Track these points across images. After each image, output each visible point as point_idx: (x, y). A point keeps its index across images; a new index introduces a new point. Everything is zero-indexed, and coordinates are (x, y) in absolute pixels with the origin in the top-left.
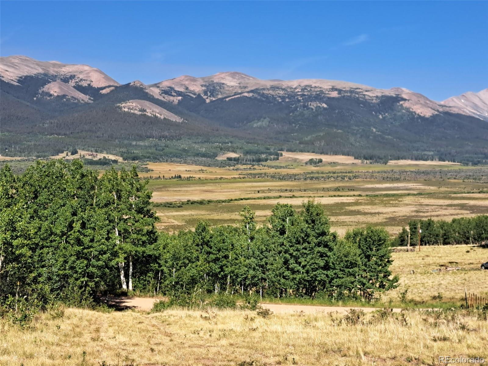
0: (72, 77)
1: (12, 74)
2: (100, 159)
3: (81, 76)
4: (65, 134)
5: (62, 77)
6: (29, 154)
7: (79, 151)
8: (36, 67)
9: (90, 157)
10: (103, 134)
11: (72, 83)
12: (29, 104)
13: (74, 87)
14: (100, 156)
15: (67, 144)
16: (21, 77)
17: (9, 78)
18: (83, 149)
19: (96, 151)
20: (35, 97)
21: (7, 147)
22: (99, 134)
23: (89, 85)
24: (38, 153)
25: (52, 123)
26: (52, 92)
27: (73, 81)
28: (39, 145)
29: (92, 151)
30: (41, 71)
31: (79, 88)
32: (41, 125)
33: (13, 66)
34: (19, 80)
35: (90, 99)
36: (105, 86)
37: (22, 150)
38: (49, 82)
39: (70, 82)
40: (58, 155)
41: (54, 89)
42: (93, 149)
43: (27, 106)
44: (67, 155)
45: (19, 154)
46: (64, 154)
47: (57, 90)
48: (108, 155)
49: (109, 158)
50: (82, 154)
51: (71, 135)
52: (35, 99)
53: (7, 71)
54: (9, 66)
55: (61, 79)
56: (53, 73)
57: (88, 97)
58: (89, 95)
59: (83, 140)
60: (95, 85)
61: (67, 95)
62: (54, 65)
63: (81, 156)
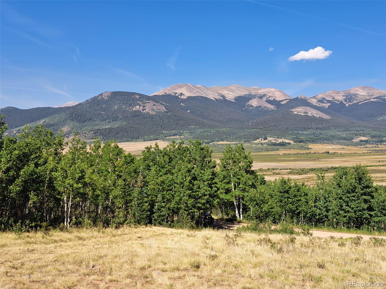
0: (265, 95)
1: (231, 96)
2: (280, 142)
3: (270, 95)
4: (260, 128)
5: (259, 95)
6: (240, 140)
7: (268, 138)
8: (245, 91)
9: (274, 141)
10: (282, 128)
11: (265, 99)
12: (240, 112)
13: (266, 101)
14: (280, 141)
15: (261, 134)
16: (236, 97)
17: (230, 98)
18: (271, 137)
19: (278, 138)
20: (244, 108)
21: (228, 136)
22: (280, 128)
23: (274, 99)
24: (245, 139)
25: (253, 122)
26: (253, 105)
27: (265, 97)
28: (246, 135)
29: (275, 138)
30: (247, 93)
31: (268, 101)
32: (247, 123)
33: (232, 91)
34: (235, 99)
35: (274, 107)
36: (283, 99)
37: (236, 138)
38: (252, 99)
39: (263, 98)
40: (256, 140)
41: (254, 103)
42: (276, 137)
43: (240, 113)
44: (261, 140)
45: (235, 140)
46: (260, 140)
47: (256, 103)
48: (285, 140)
49: (286, 142)
50: (270, 140)
51: (264, 129)
52: (244, 109)
53: (229, 94)
54: (230, 91)
55: (258, 97)
56: (254, 93)
57: (273, 106)
58: (274, 105)
59: (271, 132)
60: (278, 99)
61: (262, 106)
62: (254, 89)
63: (269, 140)
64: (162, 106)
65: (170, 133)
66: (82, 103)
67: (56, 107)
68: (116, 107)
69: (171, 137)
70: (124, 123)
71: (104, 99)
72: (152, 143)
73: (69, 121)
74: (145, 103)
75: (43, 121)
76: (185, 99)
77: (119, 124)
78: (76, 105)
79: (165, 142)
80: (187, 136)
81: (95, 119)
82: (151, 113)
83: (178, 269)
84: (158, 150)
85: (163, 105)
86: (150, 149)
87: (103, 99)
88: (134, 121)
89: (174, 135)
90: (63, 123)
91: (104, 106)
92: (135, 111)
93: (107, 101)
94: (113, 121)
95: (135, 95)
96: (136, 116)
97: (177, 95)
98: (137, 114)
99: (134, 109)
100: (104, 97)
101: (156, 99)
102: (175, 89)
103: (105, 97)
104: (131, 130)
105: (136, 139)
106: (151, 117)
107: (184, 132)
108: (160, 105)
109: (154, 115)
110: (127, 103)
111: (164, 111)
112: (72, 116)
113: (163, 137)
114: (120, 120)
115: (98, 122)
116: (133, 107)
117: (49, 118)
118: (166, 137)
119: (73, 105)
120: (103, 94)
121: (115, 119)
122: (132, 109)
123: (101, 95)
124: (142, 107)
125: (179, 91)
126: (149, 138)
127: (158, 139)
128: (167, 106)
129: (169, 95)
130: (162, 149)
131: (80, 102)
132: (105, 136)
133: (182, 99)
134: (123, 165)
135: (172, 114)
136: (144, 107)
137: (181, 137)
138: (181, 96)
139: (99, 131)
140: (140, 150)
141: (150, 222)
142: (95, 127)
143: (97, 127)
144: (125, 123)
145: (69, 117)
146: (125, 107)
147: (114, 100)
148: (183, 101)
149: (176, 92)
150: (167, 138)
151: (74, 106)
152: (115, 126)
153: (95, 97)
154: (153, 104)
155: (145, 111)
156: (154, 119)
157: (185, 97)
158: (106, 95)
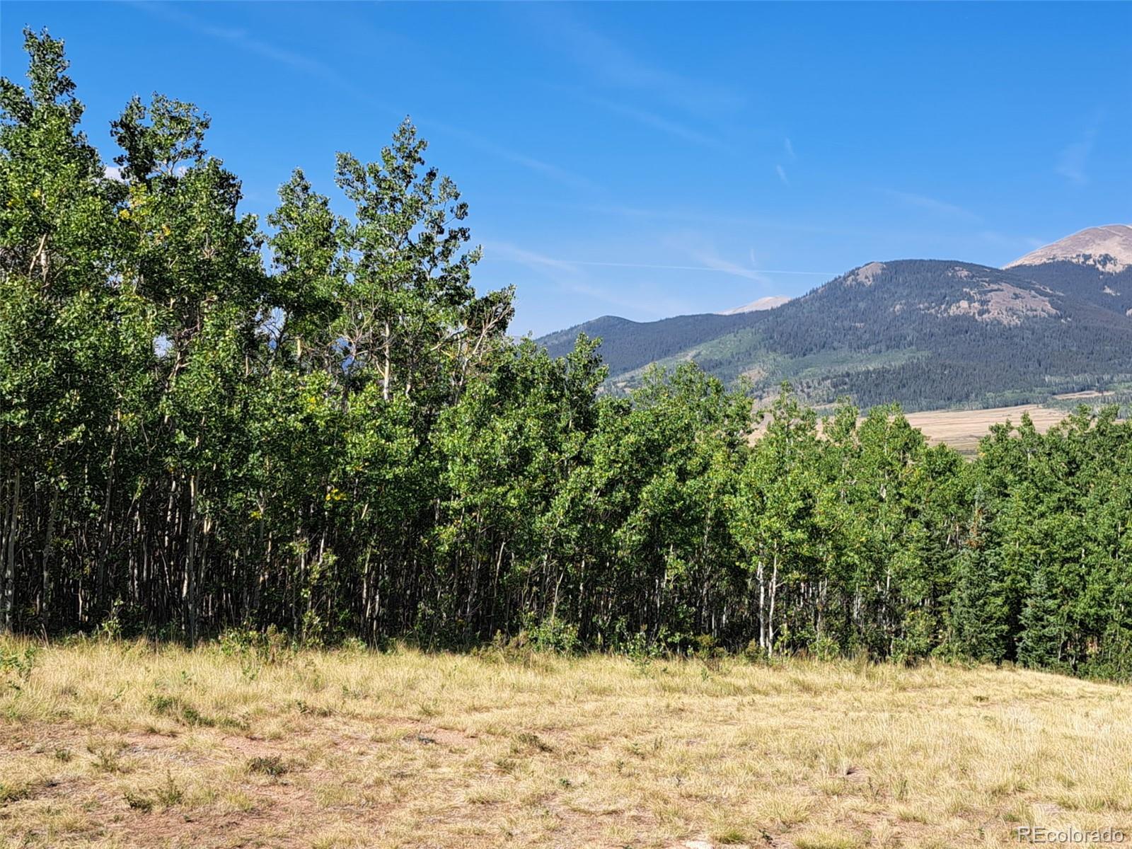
64: (1043, 298)
65: (1068, 383)
66: (798, 300)
67: (727, 313)
68: (898, 307)
69: (1070, 396)
70: (925, 354)
71: (863, 285)
72: (1008, 413)
73: (763, 351)
74: (985, 293)
75: (693, 353)
76: (1119, 275)
77: (906, 357)
78: (784, 306)
79: (1051, 410)
80: (1125, 391)
81: (836, 344)
82: (1005, 322)
83: (1113, 805)
84: (1033, 434)
85: (1046, 295)
86: (1005, 431)
87: (861, 284)
88: (951, 348)
89: (1082, 390)
90: (748, 356)
91: (862, 305)
92: (956, 318)
93: (871, 291)
94: (888, 348)
95: (957, 268)
96: (957, 332)
97: (1091, 262)
98: (963, 326)
99: (953, 311)
100: (861, 278)
101: (1020, 277)
102: (1086, 244)
103: (866, 277)
104: (943, 373)
105: (960, 401)
106: (1007, 334)
107: (1115, 379)
108: (1034, 297)
109: (1016, 327)
110: (930, 294)
111: (1048, 314)
112: (771, 338)
113: (1045, 395)
114: (911, 344)
115: (845, 352)
116: (949, 305)
117: (708, 344)
118: (1054, 394)
119: (775, 306)
120: (860, 271)
121: (896, 343)
122: (946, 310)
123: (852, 273)
124: (976, 304)
125: (1096, 251)
126: (999, 399)
127: (1028, 403)
128: (1059, 298)
129: (1066, 264)
130: (1044, 434)
131: (794, 298)
132: (867, 393)
133: (1109, 273)
134: (922, 479)
135: (1074, 324)
136: (983, 303)
137: (1106, 394)
138: (1104, 265)
139: (847, 380)
140: (971, 436)
141: (1011, 656)
142: (837, 368)
143: (843, 369)
144: (927, 353)
145: (763, 340)
146: (926, 304)
147: (892, 287)
148: (1111, 279)
149: (1087, 253)
150: (1059, 397)
151: (778, 308)
152: (897, 364)
153: (836, 279)
154: (1011, 295)
155: (985, 316)
156: (1016, 340)
157: (1119, 269)
158: (869, 274)
